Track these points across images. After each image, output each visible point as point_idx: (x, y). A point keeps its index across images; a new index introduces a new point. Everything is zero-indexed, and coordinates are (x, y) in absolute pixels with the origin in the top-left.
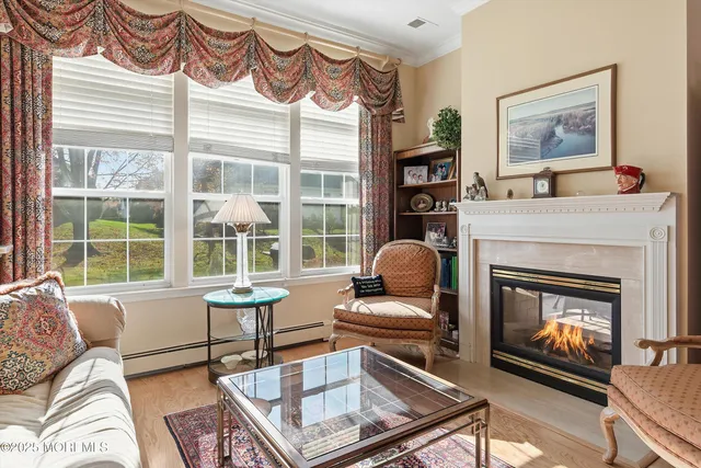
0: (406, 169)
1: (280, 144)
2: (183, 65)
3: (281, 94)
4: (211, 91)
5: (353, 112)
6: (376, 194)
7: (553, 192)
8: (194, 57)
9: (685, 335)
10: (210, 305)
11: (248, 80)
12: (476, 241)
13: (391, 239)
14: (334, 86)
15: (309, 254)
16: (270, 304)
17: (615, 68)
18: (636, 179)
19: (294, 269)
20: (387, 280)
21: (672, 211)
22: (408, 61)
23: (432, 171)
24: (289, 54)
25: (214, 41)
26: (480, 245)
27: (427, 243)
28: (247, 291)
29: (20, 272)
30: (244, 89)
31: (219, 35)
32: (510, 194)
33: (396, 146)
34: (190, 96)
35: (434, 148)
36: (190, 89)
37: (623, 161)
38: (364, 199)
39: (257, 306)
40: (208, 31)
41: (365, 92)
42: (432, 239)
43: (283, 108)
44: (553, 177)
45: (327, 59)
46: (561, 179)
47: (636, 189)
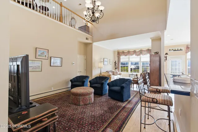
1: (139, 60)
4: (131, 56)
5: (148, 55)
14: (145, 53)
24: (139, 51)
30: (134, 55)
31: (132, 52)
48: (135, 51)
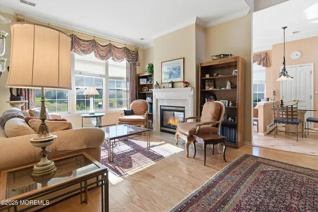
0: (141, 79)
1: (103, 73)
2: (73, 50)
3: (102, 58)
4: (82, 57)
5: (124, 63)
6: (131, 87)
7: (173, 87)
8: (76, 47)
9: (195, 116)
10: (83, 117)
11: (93, 54)
12: (157, 100)
13: (136, 99)
14: (118, 55)
15: (111, 105)
17: (184, 58)
18: (187, 84)
19: (107, 109)
20: (134, 110)
21: (193, 91)
22: (141, 48)
23: (148, 80)
24: (105, 46)
25: (82, 42)
26: (158, 100)
27: (147, 101)
28: (93, 114)
29: (27, 108)
31: (84, 41)
32: (164, 87)
33: (138, 73)
34: (75, 58)
35: (147, 74)
36: (75, 56)
37: (186, 81)
38: (128, 88)
39: (97, 117)
40: (81, 40)
41: (128, 57)
42: (148, 99)
43: (104, 61)
44: (173, 83)
45: (116, 47)
46: (174, 84)
47: (187, 86)
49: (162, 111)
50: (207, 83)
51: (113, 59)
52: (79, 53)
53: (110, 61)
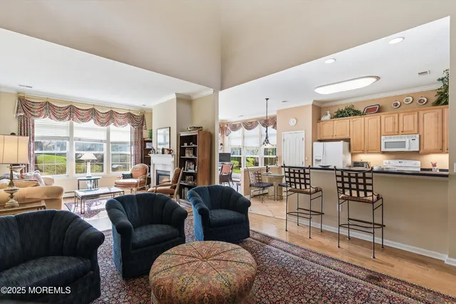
0: (147, 143)
1: (104, 138)
2: (72, 119)
3: (102, 124)
5: (128, 127)
6: (136, 150)
7: (163, 153)
8: (75, 116)
10: (79, 180)
11: (92, 121)
12: (155, 164)
14: (122, 120)
16: (97, 179)
17: (170, 128)
18: (170, 151)
19: (108, 172)
20: (133, 174)
21: (174, 158)
22: (147, 112)
24: (106, 113)
25: (81, 112)
28: (90, 177)
30: (91, 123)
31: (83, 110)
32: (158, 153)
33: (144, 137)
36: (74, 124)
38: (132, 152)
39: (93, 179)
40: (79, 109)
41: (132, 122)
43: (105, 128)
45: (118, 113)
46: (164, 150)
47: (170, 153)
48: (93, 109)
49: (158, 175)
50: (187, 151)
51: (115, 125)
52: (78, 122)
53: (112, 126)
